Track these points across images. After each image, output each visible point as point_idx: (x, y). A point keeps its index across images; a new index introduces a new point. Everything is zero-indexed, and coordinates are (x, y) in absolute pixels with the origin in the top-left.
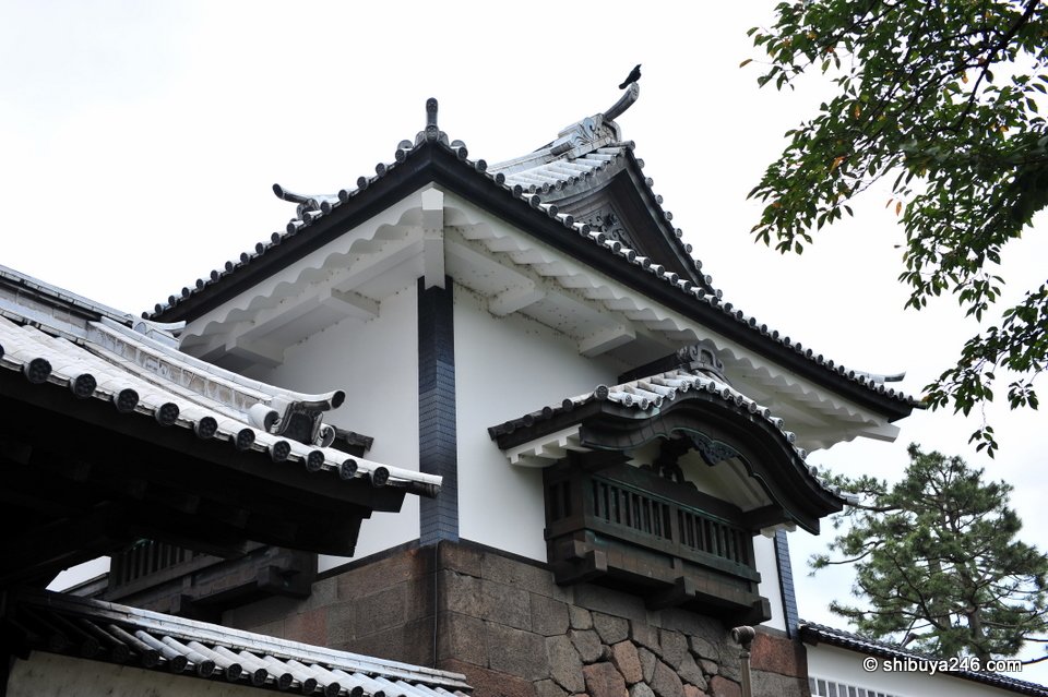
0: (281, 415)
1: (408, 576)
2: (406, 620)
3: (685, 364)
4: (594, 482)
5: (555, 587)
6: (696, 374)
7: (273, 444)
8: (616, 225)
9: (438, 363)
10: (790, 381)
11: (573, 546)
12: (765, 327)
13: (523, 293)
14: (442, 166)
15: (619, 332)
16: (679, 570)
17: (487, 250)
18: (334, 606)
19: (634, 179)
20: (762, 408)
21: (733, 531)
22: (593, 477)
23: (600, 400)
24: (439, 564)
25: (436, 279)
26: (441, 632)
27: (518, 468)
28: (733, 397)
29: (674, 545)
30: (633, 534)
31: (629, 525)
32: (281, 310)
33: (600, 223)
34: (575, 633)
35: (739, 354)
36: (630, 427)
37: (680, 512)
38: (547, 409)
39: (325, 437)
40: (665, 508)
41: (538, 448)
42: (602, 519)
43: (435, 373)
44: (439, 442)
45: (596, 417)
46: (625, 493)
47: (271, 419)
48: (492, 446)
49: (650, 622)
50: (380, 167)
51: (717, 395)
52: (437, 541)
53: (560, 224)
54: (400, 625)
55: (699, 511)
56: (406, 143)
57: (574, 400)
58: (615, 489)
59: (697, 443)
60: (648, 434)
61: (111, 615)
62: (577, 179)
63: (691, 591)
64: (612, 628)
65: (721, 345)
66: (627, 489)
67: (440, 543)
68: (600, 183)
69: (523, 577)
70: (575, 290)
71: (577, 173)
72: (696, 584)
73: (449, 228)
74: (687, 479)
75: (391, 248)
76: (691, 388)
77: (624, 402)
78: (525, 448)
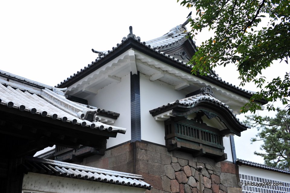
0: (85, 114)
1: (128, 150)
2: (128, 161)
3: (202, 92)
4: (178, 124)
5: (167, 152)
6: (205, 95)
7: (82, 122)
8: (185, 55)
9: (136, 94)
10: (233, 95)
11: (171, 141)
12: (225, 81)
13: (158, 75)
14: (133, 44)
15: (185, 84)
16: (201, 147)
17: (148, 64)
18: (110, 157)
19: (190, 42)
20: (223, 103)
21: (217, 136)
22: (178, 123)
23: (177, 103)
24: (136, 146)
25: (135, 72)
26: (136, 164)
27: (157, 121)
28: (215, 101)
29: (200, 140)
30: (188, 138)
31: (187, 135)
32: (96, 81)
33: (181, 54)
34: (173, 164)
35: (218, 89)
36: (186, 110)
37: (202, 131)
38: (164, 106)
39: (97, 119)
40: (198, 130)
41: (162, 116)
42: (180, 134)
43: (135, 97)
44: (136, 115)
45: (177, 108)
46: (186, 127)
47: (83, 115)
48: (151, 115)
49: (194, 160)
50: (118, 44)
51: (211, 101)
52: (135, 141)
53: (166, 57)
54: (126, 162)
55: (207, 131)
56: (124, 38)
57: (171, 103)
58: (183, 126)
59: (205, 113)
60: (191, 111)
61: (49, 163)
62: (174, 43)
63: (204, 152)
64: (183, 162)
65: (213, 86)
66: (187, 126)
67: (136, 141)
68: (181, 44)
69: (158, 149)
70: (172, 74)
71: (174, 42)
72: (206, 150)
73: (137, 59)
74: (204, 122)
75: (122, 65)
76: (203, 99)
77: (184, 104)
78: (159, 116)
